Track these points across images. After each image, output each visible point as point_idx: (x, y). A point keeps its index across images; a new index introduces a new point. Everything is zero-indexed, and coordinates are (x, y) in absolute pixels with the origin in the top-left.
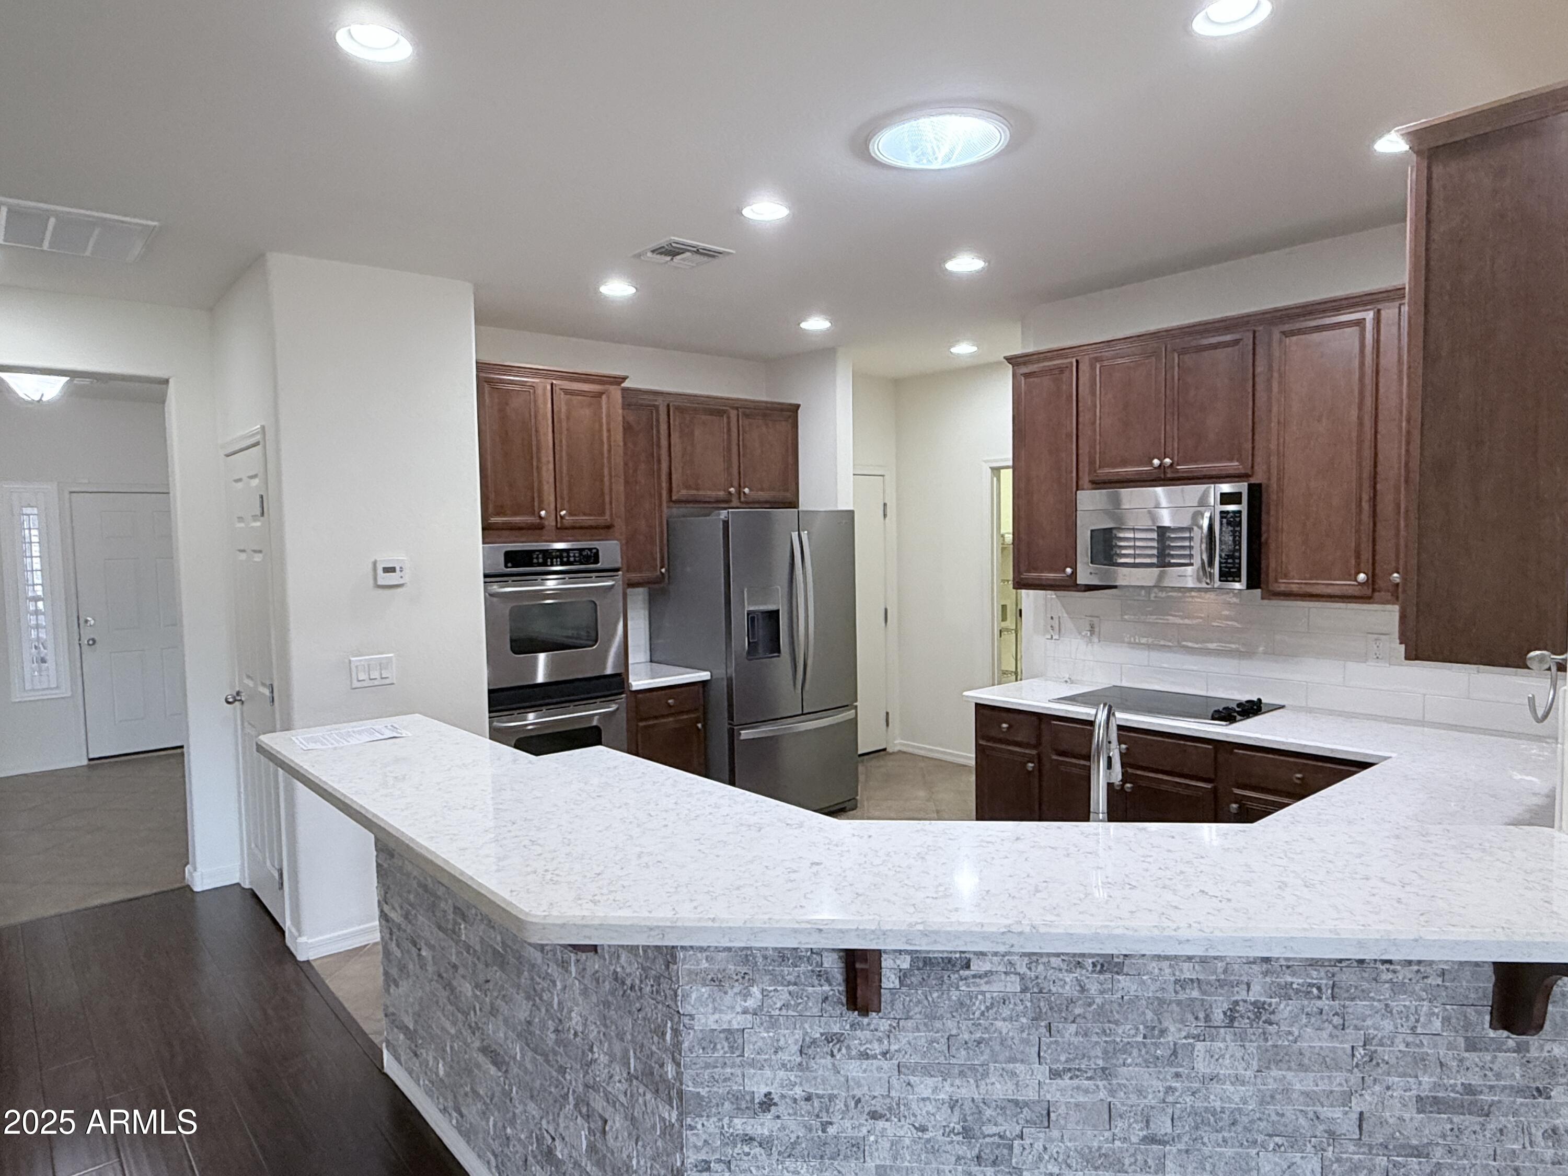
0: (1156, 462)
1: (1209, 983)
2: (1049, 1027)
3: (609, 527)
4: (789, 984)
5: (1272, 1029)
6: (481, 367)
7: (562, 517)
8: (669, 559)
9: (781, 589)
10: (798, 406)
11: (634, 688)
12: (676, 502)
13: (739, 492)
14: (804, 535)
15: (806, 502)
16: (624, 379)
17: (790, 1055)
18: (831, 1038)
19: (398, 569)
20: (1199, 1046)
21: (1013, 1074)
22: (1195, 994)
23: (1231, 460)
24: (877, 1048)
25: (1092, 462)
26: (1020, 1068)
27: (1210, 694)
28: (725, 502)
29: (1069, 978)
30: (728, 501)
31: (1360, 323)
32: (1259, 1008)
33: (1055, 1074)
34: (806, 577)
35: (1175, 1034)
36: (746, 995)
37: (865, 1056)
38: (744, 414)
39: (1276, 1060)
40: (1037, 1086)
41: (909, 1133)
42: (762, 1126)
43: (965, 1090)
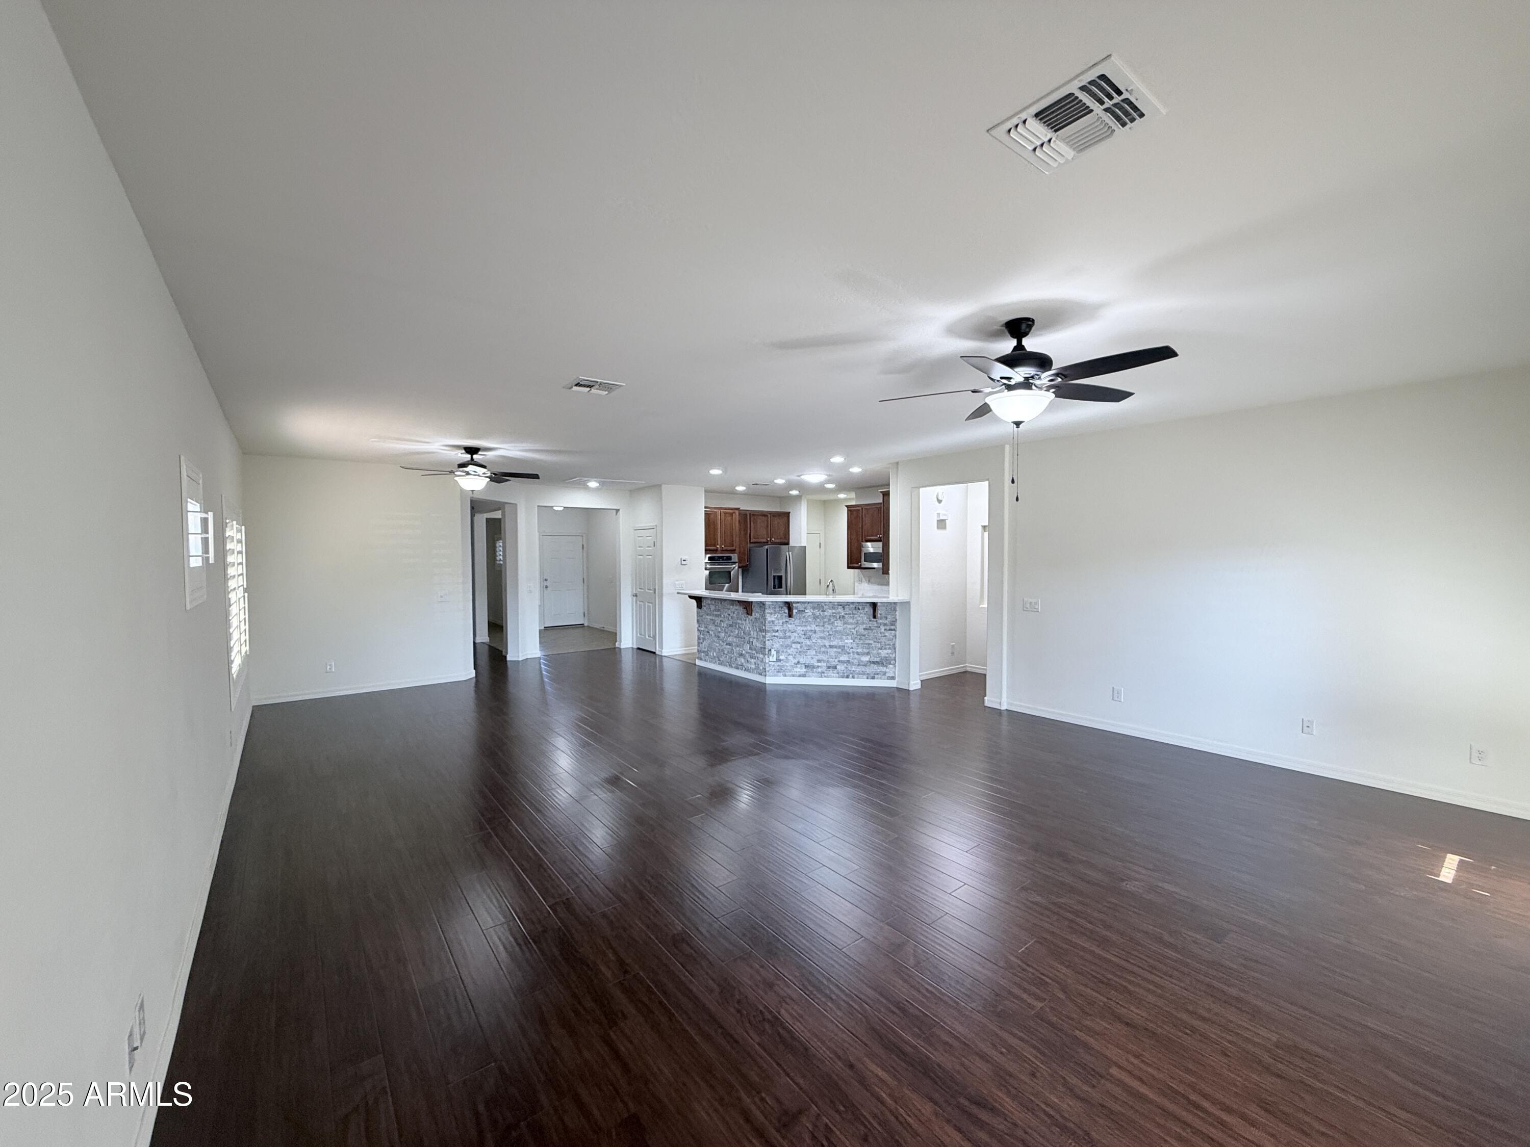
0: (879, 536)
3: (735, 550)
4: (781, 614)
5: (845, 619)
7: (723, 547)
8: (749, 560)
9: (783, 570)
10: (789, 513)
12: (752, 543)
13: (771, 539)
14: (790, 553)
15: (792, 543)
16: (739, 508)
17: (781, 624)
18: (786, 621)
19: (686, 560)
25: (860, 535)
28: (766, 543)
30: (767, 542)
32: (843, 616)
33: (816, 626)
34: (790, 568)
35: (832, 620)
36: (775, 615)
38: (775, 516)
39: (845, 623)
40: (813, 627)
41: (796, 635)
42: (777, 634)
43: (805, 629)
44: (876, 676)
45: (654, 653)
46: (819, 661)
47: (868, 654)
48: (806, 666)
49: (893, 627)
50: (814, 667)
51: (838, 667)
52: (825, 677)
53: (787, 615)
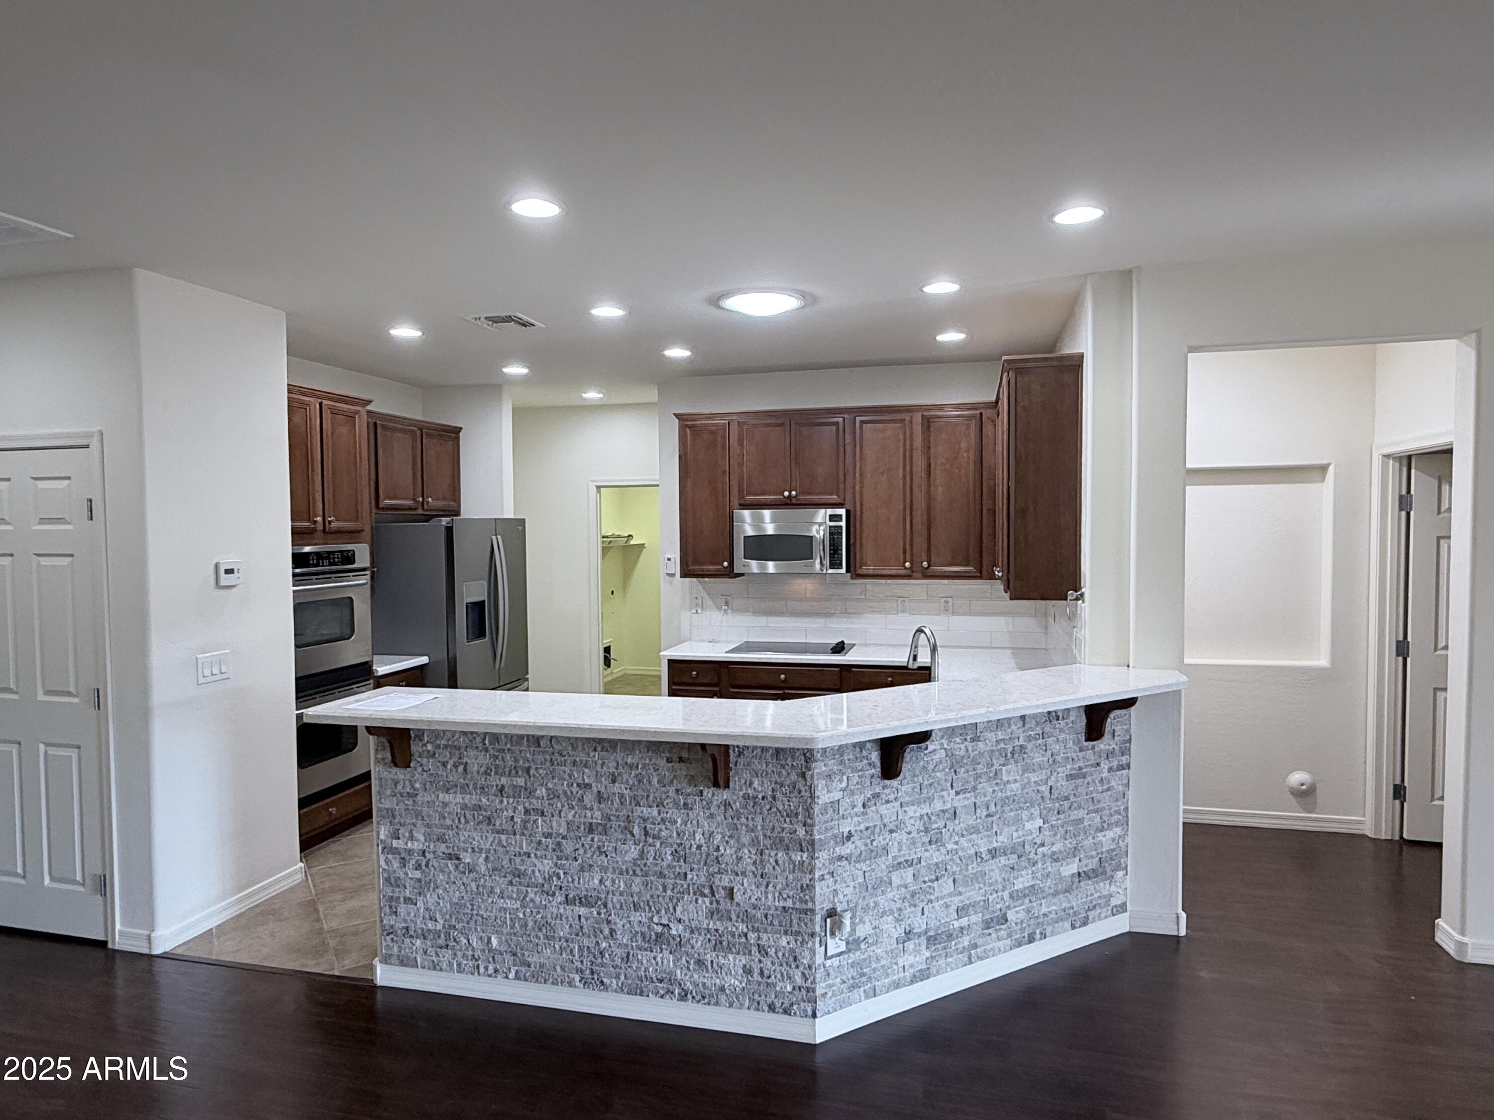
0: (786, 494)
1: (1006, 739)
2: (955, 771)
3: (359, 532)
4: (859, 771)
5: (1025, 756)
6: (291, 389)
7: (330, 522)
10: (461, 429)
11: (380, 674)
14: (499, 537)
15: (467, 511)
16: (370, 402)
17: (859, 809)
18: (875, 796)
19: (236, 571)
20: (1004, 769)
21: (943, 797)
22: (1003, 745)
23: (832, 494)
24: (892, 797)
25: (740, 491)
26: (945, 793)
27: (807, 641)
29: (962, 746)
30: (416, 509)
31: (903, 421)
32: (1021, 746)
33: (957, 793)
34: (503, 573)
36: (841, 781)
37: (888, 802)
38: (427, 434)
39: (1026, 769)
40: (951, 801)
41: (904, 837)
42: (847, 849)
43: (925, 809)
44: (1091, 914)
45: (103, 944)
46: (961, 911)
47: (1074, 852)
48: (929, 939)
49: (1124, 759)
50: (950, 936)
51: (1011, 915)
52: (980, 958)
53: (877, 770)
